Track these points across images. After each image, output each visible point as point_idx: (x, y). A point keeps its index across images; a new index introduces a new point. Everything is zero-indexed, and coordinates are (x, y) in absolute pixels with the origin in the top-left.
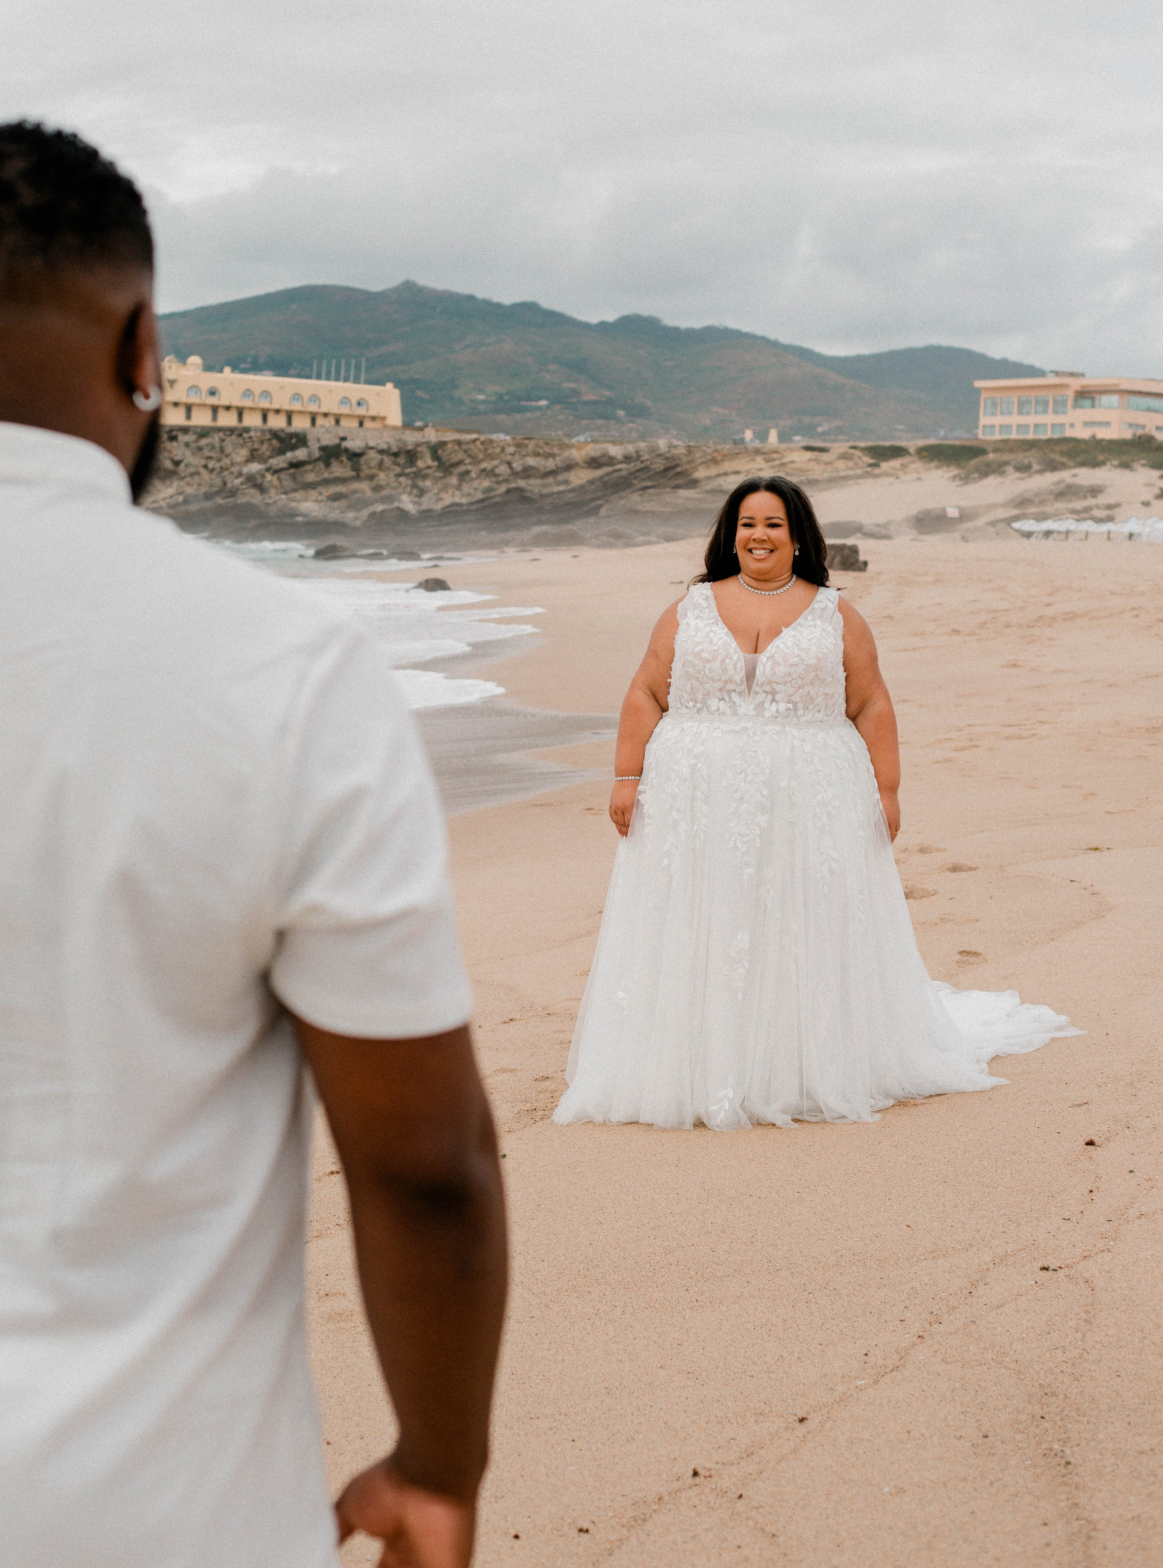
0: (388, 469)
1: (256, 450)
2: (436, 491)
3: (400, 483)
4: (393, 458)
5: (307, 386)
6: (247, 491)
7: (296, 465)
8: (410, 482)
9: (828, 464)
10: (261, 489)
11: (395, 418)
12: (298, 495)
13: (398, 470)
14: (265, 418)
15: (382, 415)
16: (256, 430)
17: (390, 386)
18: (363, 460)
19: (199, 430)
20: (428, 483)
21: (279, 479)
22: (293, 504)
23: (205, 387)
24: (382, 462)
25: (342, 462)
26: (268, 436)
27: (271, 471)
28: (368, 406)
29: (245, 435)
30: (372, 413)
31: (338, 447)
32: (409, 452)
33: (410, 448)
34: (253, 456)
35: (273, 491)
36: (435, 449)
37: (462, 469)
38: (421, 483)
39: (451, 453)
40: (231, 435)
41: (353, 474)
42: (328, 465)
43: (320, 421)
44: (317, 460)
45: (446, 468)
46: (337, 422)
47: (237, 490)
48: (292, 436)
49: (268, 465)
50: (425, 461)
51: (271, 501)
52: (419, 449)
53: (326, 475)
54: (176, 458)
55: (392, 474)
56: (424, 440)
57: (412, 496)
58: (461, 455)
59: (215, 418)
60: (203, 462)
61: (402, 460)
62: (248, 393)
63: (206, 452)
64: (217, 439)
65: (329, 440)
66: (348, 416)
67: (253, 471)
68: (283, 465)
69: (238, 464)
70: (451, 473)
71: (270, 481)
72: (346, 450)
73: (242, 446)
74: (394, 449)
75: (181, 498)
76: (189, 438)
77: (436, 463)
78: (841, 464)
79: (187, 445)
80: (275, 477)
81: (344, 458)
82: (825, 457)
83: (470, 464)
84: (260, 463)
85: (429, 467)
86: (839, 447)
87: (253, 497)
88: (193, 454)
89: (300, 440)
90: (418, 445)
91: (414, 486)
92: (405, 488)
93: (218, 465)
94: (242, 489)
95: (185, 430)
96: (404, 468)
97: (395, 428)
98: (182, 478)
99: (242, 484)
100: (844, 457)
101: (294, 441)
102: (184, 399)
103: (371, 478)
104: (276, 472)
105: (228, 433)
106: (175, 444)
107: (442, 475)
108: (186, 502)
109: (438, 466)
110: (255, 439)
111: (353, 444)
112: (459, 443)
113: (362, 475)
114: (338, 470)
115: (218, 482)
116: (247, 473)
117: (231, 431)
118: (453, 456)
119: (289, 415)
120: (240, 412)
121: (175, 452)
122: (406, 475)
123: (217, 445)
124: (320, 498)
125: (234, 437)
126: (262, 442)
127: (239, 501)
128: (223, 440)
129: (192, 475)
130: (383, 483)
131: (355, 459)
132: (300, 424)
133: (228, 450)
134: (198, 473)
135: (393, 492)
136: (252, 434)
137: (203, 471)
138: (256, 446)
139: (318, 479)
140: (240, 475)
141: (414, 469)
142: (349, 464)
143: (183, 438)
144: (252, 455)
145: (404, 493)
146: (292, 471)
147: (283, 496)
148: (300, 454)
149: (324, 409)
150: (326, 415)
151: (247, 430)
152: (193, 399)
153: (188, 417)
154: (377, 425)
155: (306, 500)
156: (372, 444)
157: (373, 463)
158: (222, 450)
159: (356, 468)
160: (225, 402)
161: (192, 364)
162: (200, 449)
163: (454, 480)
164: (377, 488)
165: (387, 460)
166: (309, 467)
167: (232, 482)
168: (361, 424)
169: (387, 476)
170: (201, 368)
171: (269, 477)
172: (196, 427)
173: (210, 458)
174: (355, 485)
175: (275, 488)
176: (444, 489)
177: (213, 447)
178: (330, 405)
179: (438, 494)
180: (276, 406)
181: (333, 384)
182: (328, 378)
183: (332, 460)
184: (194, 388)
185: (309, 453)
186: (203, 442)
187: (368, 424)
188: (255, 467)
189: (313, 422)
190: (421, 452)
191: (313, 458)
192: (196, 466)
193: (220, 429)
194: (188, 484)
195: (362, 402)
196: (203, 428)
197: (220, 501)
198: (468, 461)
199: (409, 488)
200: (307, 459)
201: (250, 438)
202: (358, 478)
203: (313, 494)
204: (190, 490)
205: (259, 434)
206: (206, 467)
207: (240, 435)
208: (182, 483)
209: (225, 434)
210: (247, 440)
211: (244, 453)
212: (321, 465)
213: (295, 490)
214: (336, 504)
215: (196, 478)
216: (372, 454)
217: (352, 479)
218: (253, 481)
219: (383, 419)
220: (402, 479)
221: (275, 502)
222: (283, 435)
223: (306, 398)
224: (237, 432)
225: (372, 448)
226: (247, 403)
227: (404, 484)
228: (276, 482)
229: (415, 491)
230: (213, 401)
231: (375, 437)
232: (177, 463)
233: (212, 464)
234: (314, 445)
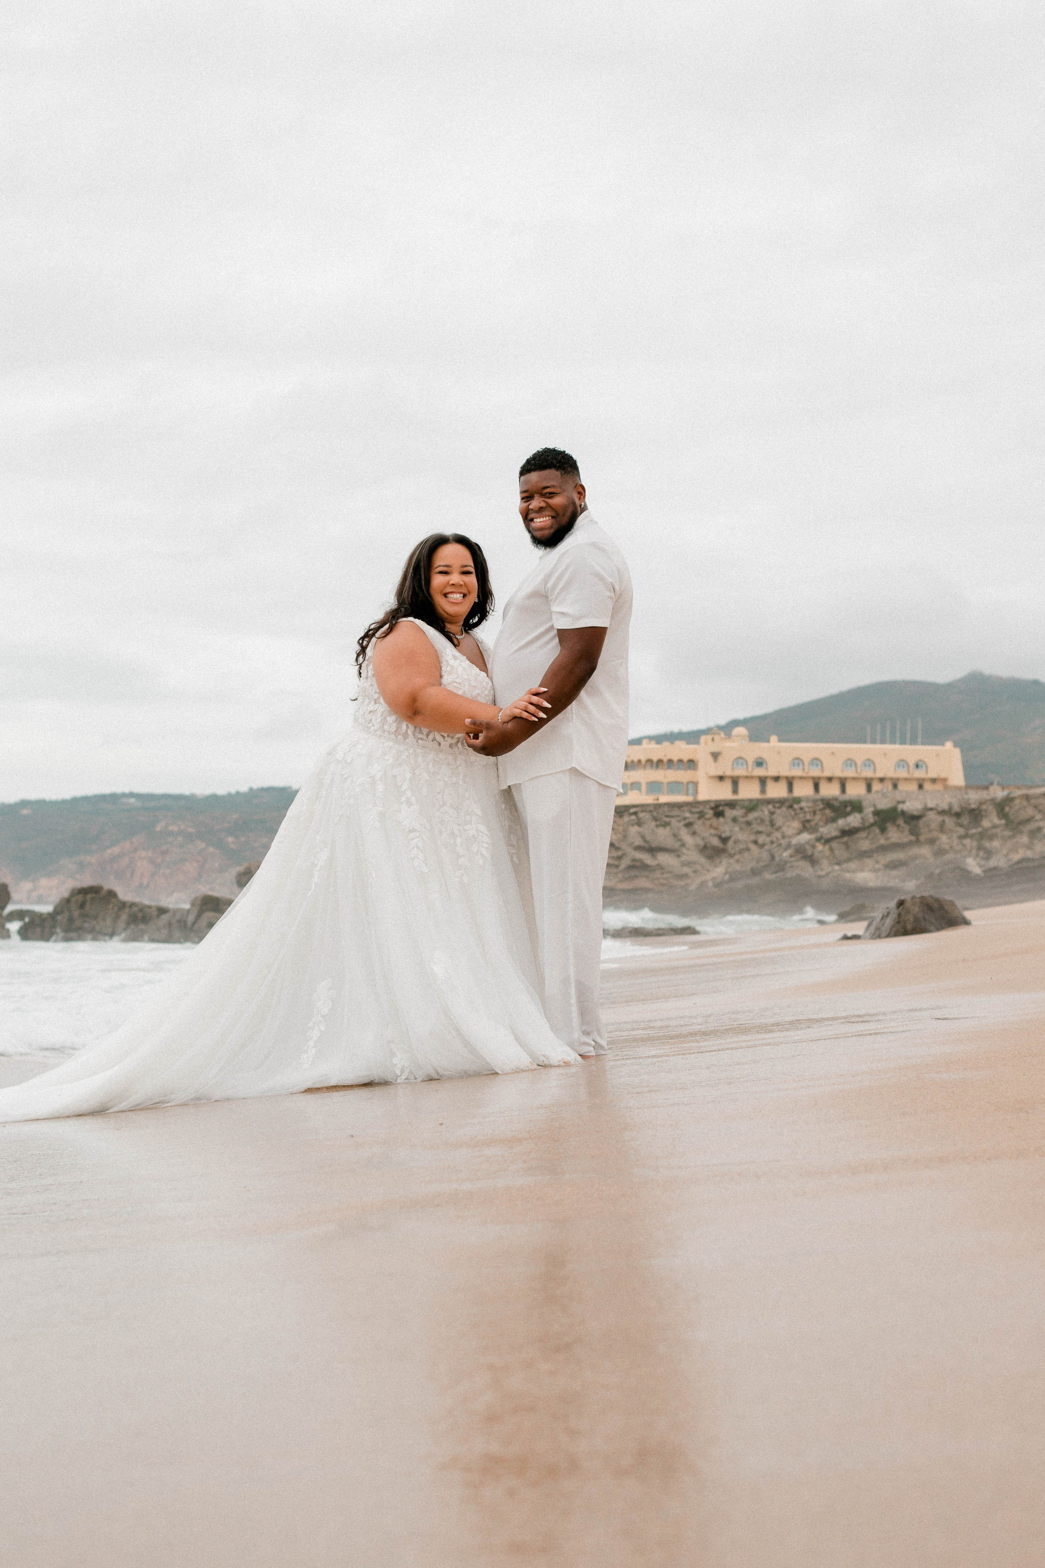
0: (951, 831)
1: (808, 821)
2: (1005, 852)
3: (964, 845)
4: (954, 819)
5: (860, 751)
6: (796, 864)
7: (848, 833)
8: (975, 844)
10: (812, 860)
11: (957, 778)
12: (853, 865)
13: (961, 831)
14: (816, 787)
15: (943, 775)
16: (807, 799)
17: (949, 745)
18: (921, 822)
19: (746, 804)
20: (996, 843)
21: (831, 850)
22: (848, 875)
23: (750, 759)
24: (943, 821)
25: (898, 826)
26: (821, 806)
27: (823, 841)
28: (927, 767)
29: (796, 806)
30: (932, 774)
31: (894, 810)
32: (973, 810)
33: (973, 806)
34: (806, 826)
35: (825, 862)
36: (1002, 807)
37: (1033, 826)
38: (987, 844)
39: (1020, 809)
40: (779, 808)
41: (913, 838)
42: (883, 830)
43: (876, 787)
44: (872, 825)
45: (1014, 825)
46: (895, 786)
47: (786, 862)
48: (845, 804)
49: (819, 835)
50: (991, 820)
51: (823, 873)
52: (984, 807)
53: (882, 841)
54: (723, 835)
55: (955, 836)
56: (988, 798)
57: (979, 859)
58: (1030, 811)
59: (763, 791)
60: (753, 837)
61: (965, 820)
62: (797, 761)
63: (756, 827)
64: (766, 813)
65: (884, 804)
66: (906, 779)
67: (803, 842)
68: (835, 833)
69: (790, 837)
70: (1021, 832)
71: (821, 852)
72: (903, 813)
73: (793, 818)
74: (956, 808)
75: (727, 877)
76: (738, 812)
77: (1003, 822)
79: (735, 820)
80: (827, 847)
81: (901, 821)
83: (1041, 820)
84: (811, 833)
85: (995, 827)
87: (805, 870)
88: (741, 829)
89: (856, 806)
90: (981, 804)
91: (980, 848)
92: (970, 851)
93: (768, 840)
94: (791, 862)
95: (732, 804)
96: (967, 828)
97: (958, 788)
98: (731, 856)
99: (791, 856)
101: (849, 809)
102: (729, 773)
103: (932, 841)
104: (827, 841)
105: (777, 805)
106: (721, 820)
107: (1010, 833)
108: (732, 880)
109: (1006, 825)
110: (807, 810)
111: (912, 806)
112: (1027, 798)
113: (922, 838)
114: (894, 835)
115: (765, 855)
116: (795, 845)
117: (781, 802)
118: (1022, 812)
119: (843, 783)
120: (790, 783)
121: (722, 828)
122: (972, 837)
123: (767, 819)
124: (877, 866)
125: (784, 809)
126: (814, 813)
127: (789, 875)
128: (772, 813)
129: (741, 852)
130: (947, 847)
131: (914, 822)
132: (855, 791)
133: (779, 821)
134: (748, 849)
135: (959, 856)
136: (803, 804)
137: (753, 847)
138: (808, 817)
139: (874, 846)
140: (788, 846)
141: (980, 829)
142: (907, 828)
143: (729, 813)
144: (804, 826)
145: (969, 856)
146: (845, 839)
147: (837, 867)
148: (854, 820)
149: (880, 774)
150: (882, 780)
151: (798, 800)
152: (740, 772)
153: (735, 791)
154: (939, 787)
155: (862, 870)
156: (930, 805)
157: (934, 826)
158: (772, 824)
159: (914, 832)
160: (772, 772)
161: (738, 736)
162: (749, 823)
163: (1025, 839)
164: (940, 853)
165: (949, 822)
166: (863, 834)
167: (781, 855)
168: (921, 787)
169: (950, 838)
170: (747, 738)
171: (820, 847)
172: (742, 800)
173: (760, 832)
174: (916, 851)
175: (827, 858)
176: (1014, 850)
177: (761, 821)
178: (886, 768)
179: (1008, 854)
180: (827, 773)
181: (887, 747)
182: (883, 742)
183: (888, 825)
184: (739, 760)
185: (862, 819)
186: (752, 816)
187: (928, 786)
188: (805, 837)
189: (869, 788)
190: (985, 811)
191: (867, 824)
192: (746, 842)
193: (769, 802)
194: (738, 861)
195: (920, 763)
196: (751, 801)
197: (768, 876)
198: (1038, 817)
199: (974, 852)
200: (861, 825)
201: (801, 809)
202: (917, 842)
203: (869, 862)
204: (738, 867)
205: (810, 804)
206: (755, 842)
207: (791, 807)
208: (732, 861)
209: (774, 807)
210: (798, 811)
211: (796, 824)
212: (877, 831)
213: (849, 860)
214: (894, 873)
215: (746, 854)
216: (931, 815)
217: (910, 844)
218: (805, 855)
219: (945, 780)
220: (967, 841)
221: (828, 874)
222: (836, 804)
223: (859, 762)
224: (787, 804)
225: (931, 809)
226: (797, 772)
227: (968, 847)
228: (827, 853)
229: (981, 854)
230: (760, 772)
231: (934, 798)
232: (725, 840)
233: (761, 839)
234: (869, 810)
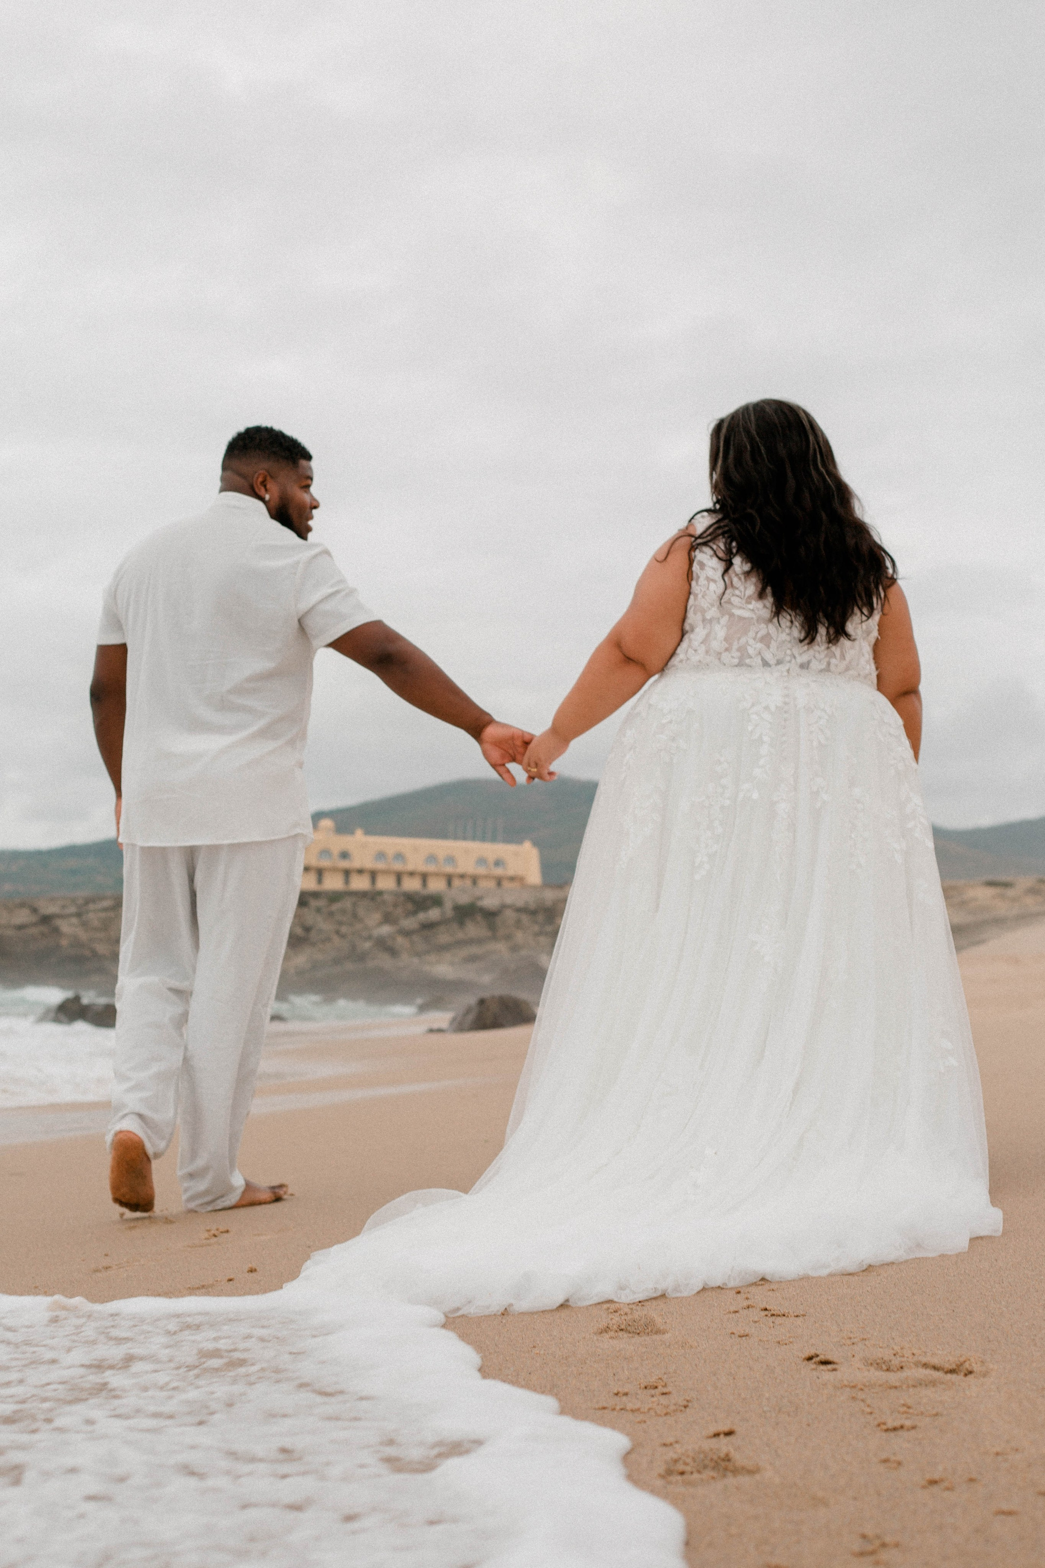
0: (528, 928)
1: (390, 914)
3: (539, 942)
4: (530, 917)
5: (443, 847)
6: (376, 955)
7: (429, 926)
9: (1014, 900)
10: (392, 952)
11: (534, 877)
12: (431, 958)
13: (536, 928)
14: (399, 881)
15: (521, 874)
16: (391, 893)
17: (528, 844)
18: (499, 919)
19: (330, 895)
21: (412, 942)
22: (426, 968)
23: (336, 851)
24: (519, 920)
25: (477, 921)
26: (402, 900)
27: (403, 933)
28: (506, 865)
29: (379, 899)
30: (511, 873)
31: (473, 905)
32: (547, 909)
33: (549, 904)
34: (387, 919)
35: (404, 954)
40: (362, 900)
41: (489, 934)
42: (462, 925)
43: (457, 883)
44: (451, 920)
46: (475, 883)
47: (366, 954)
48: (425, 897)
49: (399, 927)
51: (402, 965)
53: (460, 935)
54: (308, 926)
59: (347, 883)
60: (335, 928)
61: (540, 918)
62: (381, 855)
63: (338, 918)
64: (349, 904)
65: (464, 899)
66: (486, 877)
67: (384, 933)
68: (415, 926)
69: (369, 927)
71: (400, 944)
72: (482, 909)
73: (375, 910)
74: (532, 906)
75: (308, 965)
76: (321, 903)
78: (1029, 900)
79: (318, 910)
80: (407, 939)
81: (479, 917)
82: (1010, 893)
84: (392, 926)
86: (1024, 882)
87: (384, 961)
88: (325, 919)
89: (436, 901)
90: (558, 901)
92: (544, 947)
93: (350, 930)
94: (371, 953)
95: (316, 895)
96: (542, 924)
97: (533, 887)
98: (314, 946)
99: (371, 947)
100: (1032, 891)
101: (429, 903)
102: (315, 864)
103: (508, 937)
104: (407, 933)
105: (360, 897)
106: (306, 910)
108: (310, 969)
110: (388, 902)
111: (490, 902)
113: (499, 934)
114: (473, 929)
115: (346, 946)
116: (376, 936)
117: (365, 895)
119: (425, 878)
120: (374, 875)
121: (306, 919)
122: (546, 934)
123: (349, 909)
124: (455, 959)
125: (366, 901)
126: (396, 906)
127: (370, 965)
128: (355, 905)
129: (323, 941)
130: (522, 943)
131: (491, 918)
132: (436, 886)
133: (361, 912)
134: (330, 939)
135: (532, 952)
136: (386, 897)
137: (334, 937)
138: (390, 909)
139: (452, 940)
140: (370, 937)
142: (484, 923)
143: (314, 903)
145: (544, 952)
146: (425, 932)
147: (416, 960)
148: (433, 915)
149: (460, 871)
150: (462, 876)
151: (380, 893)
152: (325, 863)
153: (322, 883)
154: (516, 885)
155: (441, 963)
156: (509, 900)
157: (511, 922)
158: (355, 916)
159: (492, 927)
160: (357, 865)
161: (326, 827)
162: (331, 914)
164: (515, 949)
165: (525, 918)
166: (442, 928)
167: (362, 946)
168: (499, 884)
169: (525, 935)
170: (333, 831)
171: (400, 939)
172: (326, 891)
173: (340, 923)
174: (492, 946)
175: (407, 950)
177: (343, 912)
178: (467, 865)
180: (410, 868)
181: (469, 844)
183: (466, 920)
184: (325, 852)
185: (442, 913)
186: (335, 907)
187: (506, 884)
188: (386, 930)
189: (450, 884)
191: (446, 919)
192: (329, 932)
193: (352, 893)
194: (319, 950)
195: (499, 862)
196: (334, 892)
197: (348, 966)
200: (442, 920)
201: (384, 902)
202: (494, 938)
203: (448, 955)
204: (319, 957)
205: (392, 897)
206: (337, 932)
207: (374, 899)
208: (314, 951)
209: (357, 898)
210: (380, 904)
211: (377, 916)
212: (456, 925)
213: (427, 953)
214: (471, 967)
215: (328, 944)
216: (508, 912)
217: (487, 939)
218: (385, 946)
219: (523, 878)
220: (542, 938)
221: (408, 966)
222: (418, 898)
223: (441, 860)
224: (371, 896)
225: (509, 906)
226: (380, 866)
228: (408, 945)
230: (345, 864)
231: (513, 896)
232: (307, 929)
233: (344, 929)
234: (448, 906)
